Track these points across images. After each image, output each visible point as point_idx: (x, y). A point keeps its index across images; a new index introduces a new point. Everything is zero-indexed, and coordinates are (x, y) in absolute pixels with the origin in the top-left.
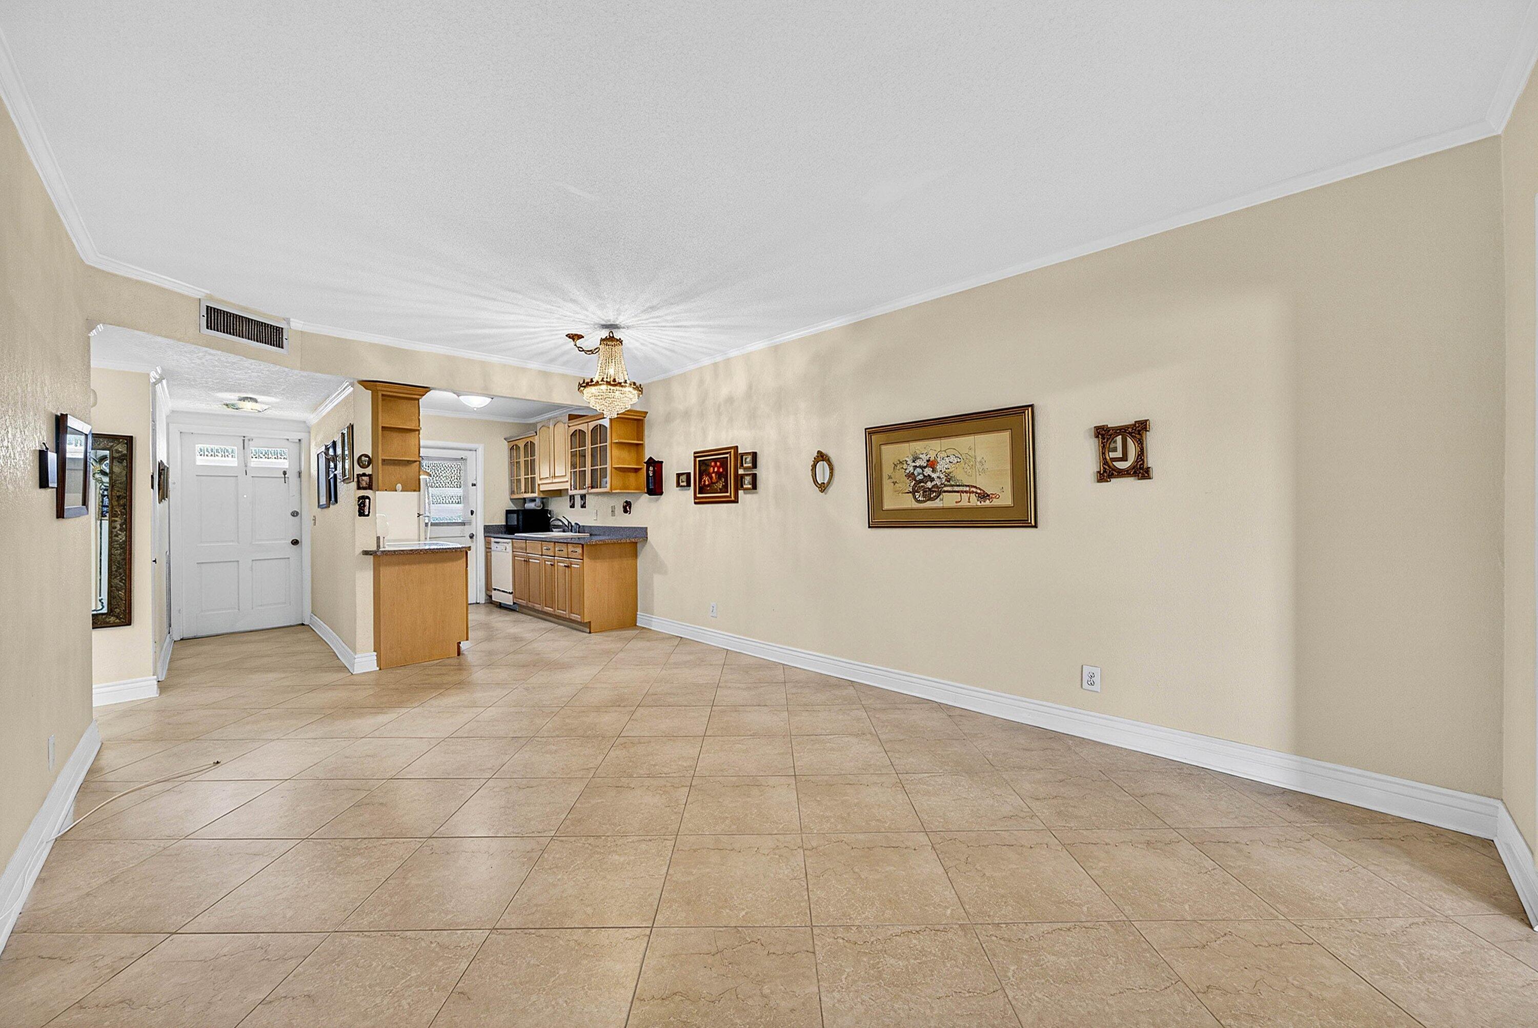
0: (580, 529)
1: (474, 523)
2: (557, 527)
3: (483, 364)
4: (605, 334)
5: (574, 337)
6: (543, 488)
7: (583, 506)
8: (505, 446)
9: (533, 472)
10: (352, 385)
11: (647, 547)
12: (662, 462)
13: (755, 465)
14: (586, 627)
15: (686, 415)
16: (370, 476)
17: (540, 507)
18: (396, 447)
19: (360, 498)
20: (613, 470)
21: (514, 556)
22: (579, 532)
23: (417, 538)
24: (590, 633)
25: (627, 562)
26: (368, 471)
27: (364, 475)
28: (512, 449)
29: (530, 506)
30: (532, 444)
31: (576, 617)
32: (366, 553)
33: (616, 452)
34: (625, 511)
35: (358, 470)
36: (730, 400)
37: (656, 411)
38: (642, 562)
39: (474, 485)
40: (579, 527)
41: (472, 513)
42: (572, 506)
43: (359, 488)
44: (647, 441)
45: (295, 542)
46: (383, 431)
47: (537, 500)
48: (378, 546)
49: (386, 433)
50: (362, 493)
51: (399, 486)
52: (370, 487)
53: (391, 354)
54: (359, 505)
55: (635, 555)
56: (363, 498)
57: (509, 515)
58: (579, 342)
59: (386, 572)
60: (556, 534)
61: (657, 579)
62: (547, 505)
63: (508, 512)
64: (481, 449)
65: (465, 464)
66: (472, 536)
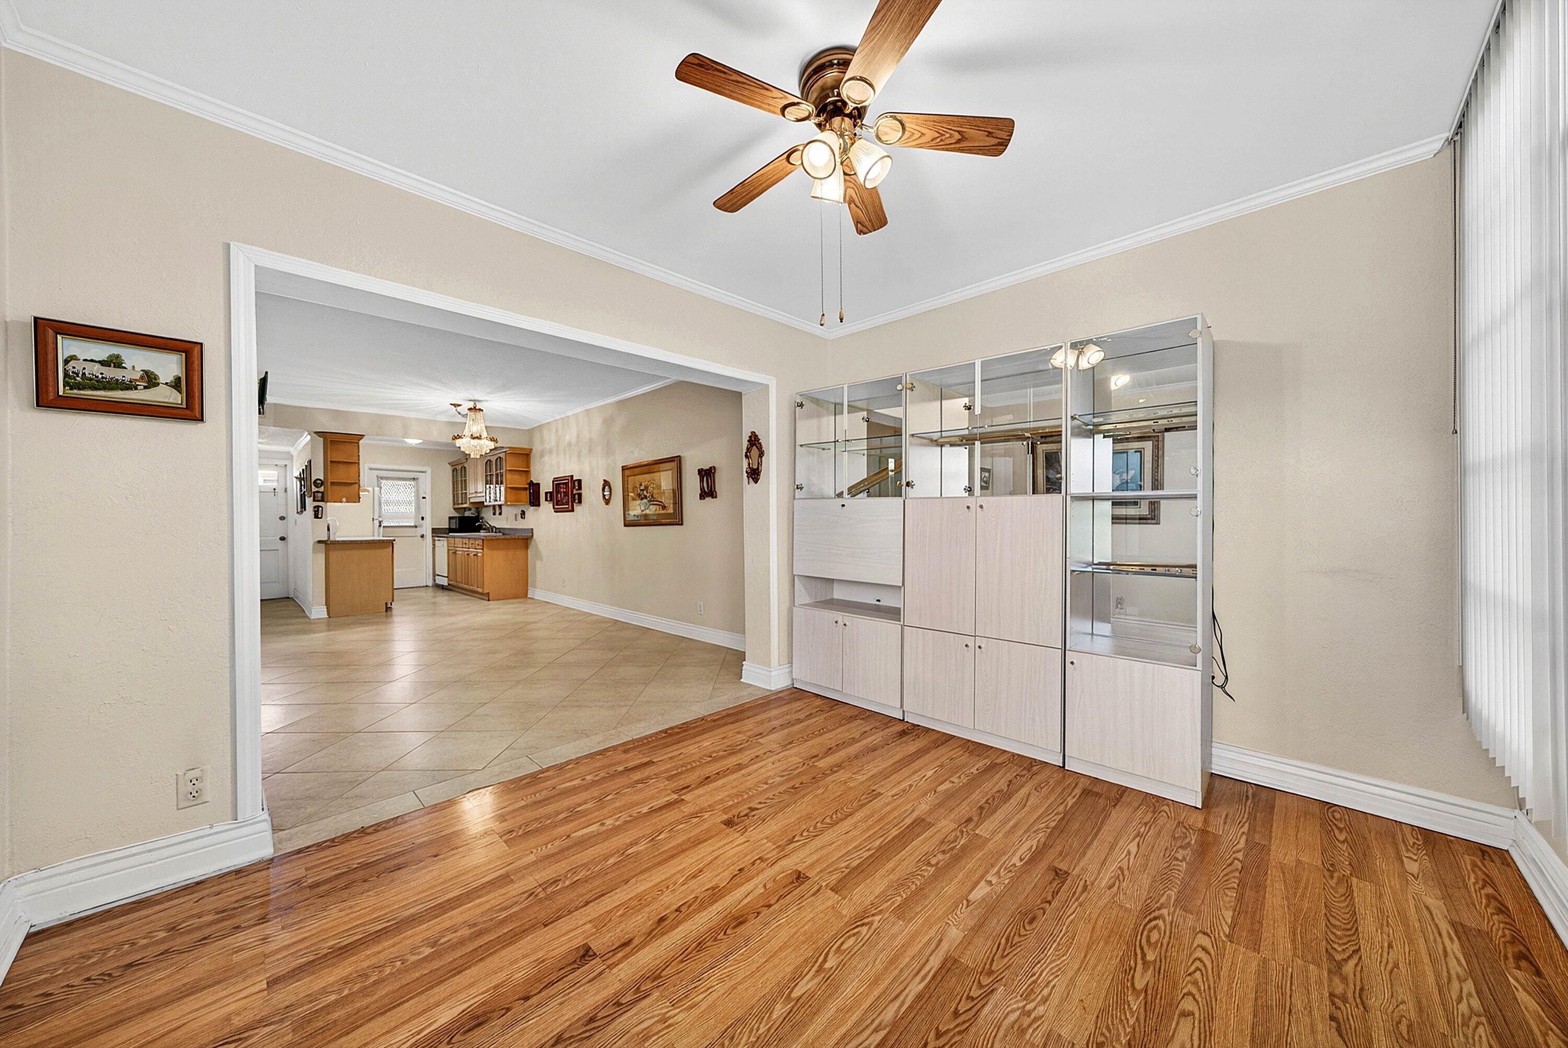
0: (499, 530)
1: (424, 527)
2: (484, 529)
3: (402, 418)
4: (471, 405)
5: (455, 405)
6: (472, 500)
7: (500, 514)
8: (449, 469)
9: (466, 490)
10: (309, 434)
11: (533, 541)
13: (580, 488)
14: (487, 597)
15: (550, 452)
16: (322, 493)
17: (473, 514)
18: (341, 474)
19: (315, 507)
20: (507, 489)
21: (448, 550)
22: (497, 533)
23: (371, 534)
24: (489, 600)
25: (520, 553)
26: (322, 489)
27: (318, 492)
28: (453, 471)
29: (467, 514)
30: (465, 468)
31: (480, 590)
32: (319, 542)
33: (509, 476)
34: (522, 517)
35: (314, 489)
36: (570, 444)
37: (537, 448)
38: (530, 552)
39: (424, 498)
40: (496, 528)
41: (423, 518)
42: (494, 514)
43: (314, 500)
44: (532, 469)
45: (282, 539)
46: (331, 464)
47: (472, 510)
48: (329, 538)
49: (334, 465)
50: (317, 504)
51: (344, 499)
52: (323, 500)
53: (337, 414)
54: (315, 511)
55: (527, 548)
56: (318, 507)
57: (451, 520)
58: (458, 408)
59: (334, 555)
60: (482, 534)
61: (538, 563)
62: (479, 513)
63: (450, 518)
64: (429, 471)
65: (417, 483)
66: (422, 536)
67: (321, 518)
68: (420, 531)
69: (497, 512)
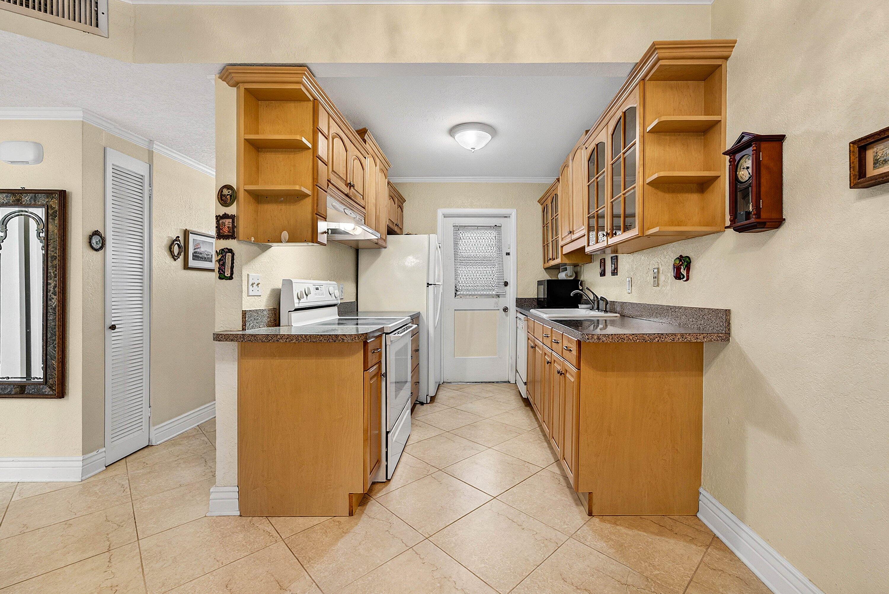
1: (507, 297)
2: (587, 302)
6: (566, 252)
7: (615, 272)
9: (557, 234)
12: (780, 139)
16: (232, 217)
17: (571, 276)
19: (220, 252)
20: (646, 186)
21: (528, 339)
22: (606, 311)
26: (234, 210)
27: (226, 216)
28: (544, 211)
29: (562, 276)
30: (556, 197)
32: (223, 336)
33: (652, 151)
34: (678, 276)
35: (220, 210)
39: (508, 254)
40: (607, 303)
41: (506, 284)
42: (603, 274)
43: (220, 237)
44: (730, 104)
46: (254, 149)
47: (568, 267)
48: (244, 327)
49: (264, 153)
50: (221, 244)
51: (285, 235)
52: (232, 236)
54: (219, 262)
56: (225, 252)
57: (539, 286)
62: (577, 274)
63: (540, 283)
64: (513, 212)
65: (499, 234)
66: (505, 310)
67: (231, 278)
68: (502, 302)
69: (609, 268)
